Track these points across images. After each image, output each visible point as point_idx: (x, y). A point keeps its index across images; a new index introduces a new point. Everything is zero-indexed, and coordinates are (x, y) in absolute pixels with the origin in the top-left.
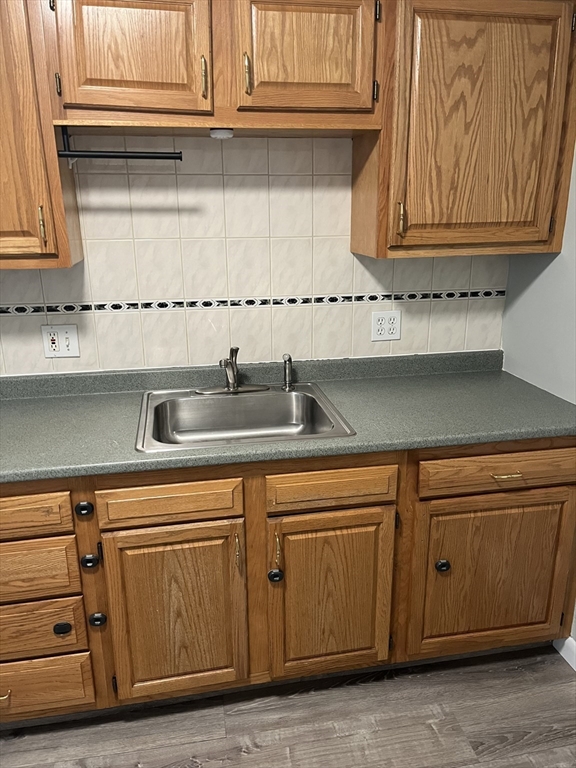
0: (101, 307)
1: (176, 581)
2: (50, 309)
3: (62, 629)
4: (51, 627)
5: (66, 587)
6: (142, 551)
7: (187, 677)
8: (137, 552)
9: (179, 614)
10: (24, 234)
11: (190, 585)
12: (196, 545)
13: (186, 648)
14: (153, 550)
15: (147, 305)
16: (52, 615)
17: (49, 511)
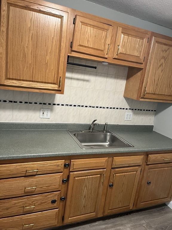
0: (58, 105)
1: (86, 187)
2: (44, 104)
3: (53, 202)
4: (50, 201)
5: (58, 188)
6: (79, 178)
7: (83, 215)
8: (78, 178)
9: (85, 197)
10: (54, 84)
11: (89, 188)
12: (93, 176)
13: (84, 207)
14: (82, 178)
15: (71, 105)
16: (51, 197)
17: (58, 166)
